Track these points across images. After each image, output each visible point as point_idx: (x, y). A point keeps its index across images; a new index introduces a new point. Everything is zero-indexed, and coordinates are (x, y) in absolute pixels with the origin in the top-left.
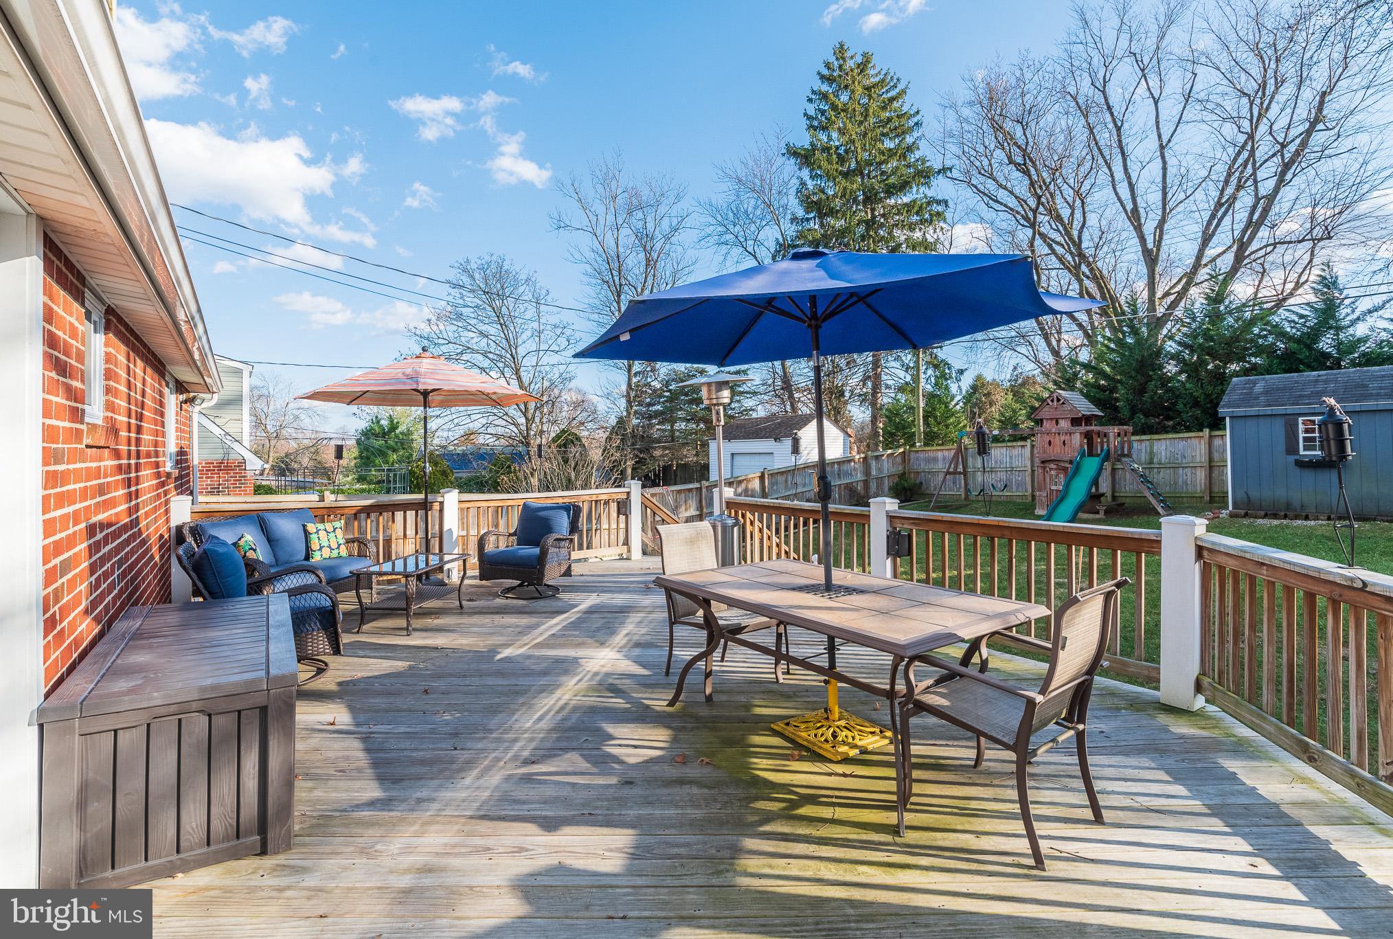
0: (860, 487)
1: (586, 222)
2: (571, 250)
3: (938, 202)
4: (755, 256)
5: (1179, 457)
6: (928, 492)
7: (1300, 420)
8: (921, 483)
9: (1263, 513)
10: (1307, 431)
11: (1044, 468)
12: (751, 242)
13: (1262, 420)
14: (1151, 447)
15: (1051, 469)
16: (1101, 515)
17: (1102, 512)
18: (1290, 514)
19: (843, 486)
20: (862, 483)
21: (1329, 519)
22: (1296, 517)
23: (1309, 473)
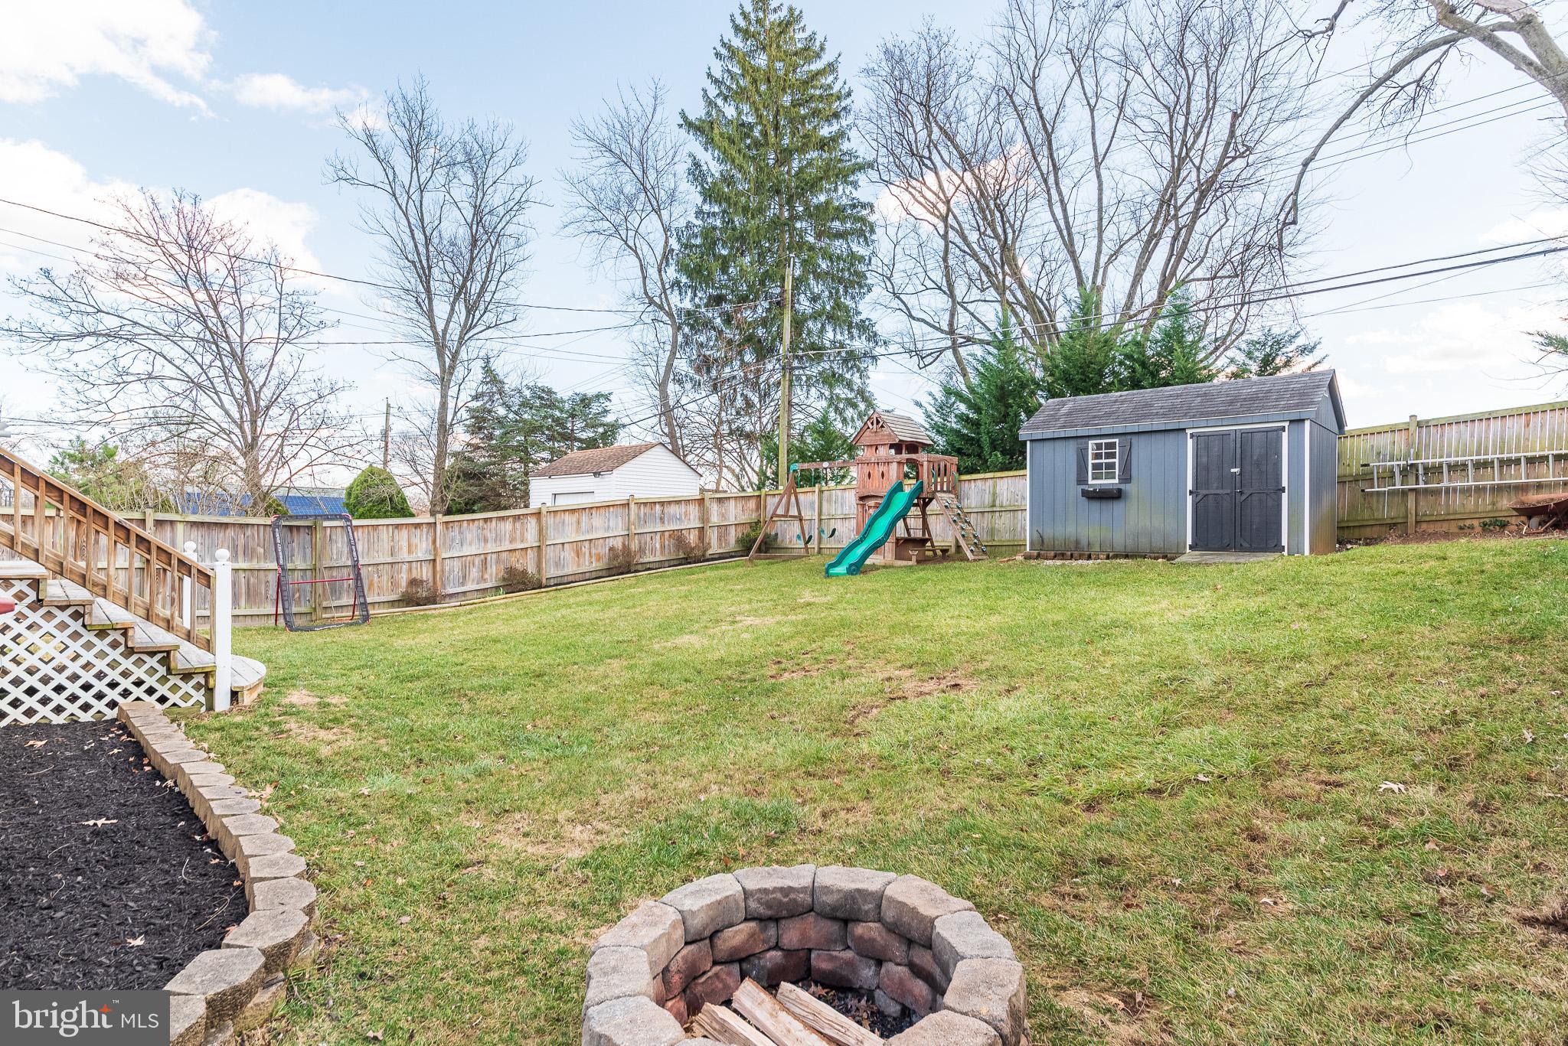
0: (692, 538)
1: (381, 176)
2: (364, 214)
3: (864, 206)
4: (636, 252)
5: (1019, 498)
6: (783, 545)
7: (1091, 443)
8: (777, 534)
9: (1052, 553)
10: (1097, 456)
11: (863, 506)
12: (631, 233)
13: (1058, 444)
14: (995, 487)
15: (870, 507)
16: (913, 562)
17: (914, 558)
18: (1076, 554)
19: (667, 534)
20: (697, 532)
21: (1108, 558)
22: (1081, 557)
23: (1095, 506)
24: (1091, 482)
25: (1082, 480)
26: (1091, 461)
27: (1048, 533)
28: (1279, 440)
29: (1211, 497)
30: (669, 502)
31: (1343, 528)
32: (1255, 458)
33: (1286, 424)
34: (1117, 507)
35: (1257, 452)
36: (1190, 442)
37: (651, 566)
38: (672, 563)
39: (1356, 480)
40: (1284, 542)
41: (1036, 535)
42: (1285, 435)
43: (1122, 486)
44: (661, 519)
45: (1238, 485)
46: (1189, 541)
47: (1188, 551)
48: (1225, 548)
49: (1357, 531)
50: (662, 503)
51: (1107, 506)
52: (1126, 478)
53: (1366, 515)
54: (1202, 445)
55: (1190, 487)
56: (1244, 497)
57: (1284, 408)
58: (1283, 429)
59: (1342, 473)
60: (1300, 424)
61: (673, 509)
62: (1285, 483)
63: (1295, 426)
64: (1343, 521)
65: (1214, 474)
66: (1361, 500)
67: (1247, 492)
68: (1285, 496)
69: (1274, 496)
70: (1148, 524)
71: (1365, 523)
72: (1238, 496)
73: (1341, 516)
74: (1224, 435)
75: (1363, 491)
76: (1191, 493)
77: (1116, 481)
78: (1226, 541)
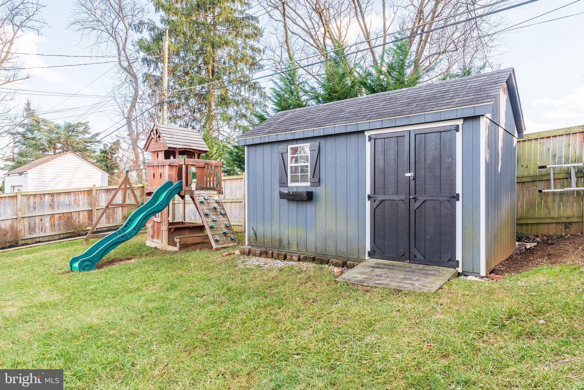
7: (290, 147)
9: (259, 251)
10: (294, 160)
16: (177, 248)
17: (178, 245)
19: (57, 217)
20: (86, 214)
21: (299, 260)
22: (278, 257)
23: (293, 206)
24: (290, 184)
25: (283, 183)
26: (289, 165)
27: (260, 231)
28: (453, 141)
29: (387, 202)
30: (59, 194)
31: (522, 224)
32: (428, 162)
33: (460, 122)
34: (309, 208)
35: (430, 155)
36: (368, 145)
37: (41, 240)
38: (62, 236)
39: (534, 180)
40: (459, 257)
41: (252, 232)
42: (459, 135)
43: (313, 189)
44: (51, 205)
45: (412, 191)
46: (368, 248)
47: (367, 258)
48: (400, 258)
49: (534, 227)
50: (52, 195)
51: (302, 207)
52: (317, 182)
53: (543, 213)
54: (379, 149)
55: (368, 192)
56: (418, 204)
57: (458, 105)
58: (457, 129)
59: (521, 174)
60: (475, 122)
61: (62, 198)
62: (459, 190)
63: (470, 123)
64: (521, 218)
65: (391, 179)
66: (538, 200)
67: (421, 199)
68: (459, 205)
69: (449, 205)
70: (334, 227)
71: (542, 221)
72: (412, 201)
73: (520, 213)
74: (399, 137)
75: (540, 191)
76: (369, 197)
77: (308, 184)
78: (401, 251)
